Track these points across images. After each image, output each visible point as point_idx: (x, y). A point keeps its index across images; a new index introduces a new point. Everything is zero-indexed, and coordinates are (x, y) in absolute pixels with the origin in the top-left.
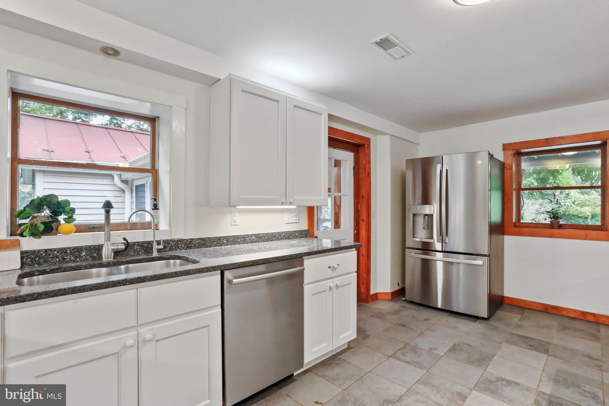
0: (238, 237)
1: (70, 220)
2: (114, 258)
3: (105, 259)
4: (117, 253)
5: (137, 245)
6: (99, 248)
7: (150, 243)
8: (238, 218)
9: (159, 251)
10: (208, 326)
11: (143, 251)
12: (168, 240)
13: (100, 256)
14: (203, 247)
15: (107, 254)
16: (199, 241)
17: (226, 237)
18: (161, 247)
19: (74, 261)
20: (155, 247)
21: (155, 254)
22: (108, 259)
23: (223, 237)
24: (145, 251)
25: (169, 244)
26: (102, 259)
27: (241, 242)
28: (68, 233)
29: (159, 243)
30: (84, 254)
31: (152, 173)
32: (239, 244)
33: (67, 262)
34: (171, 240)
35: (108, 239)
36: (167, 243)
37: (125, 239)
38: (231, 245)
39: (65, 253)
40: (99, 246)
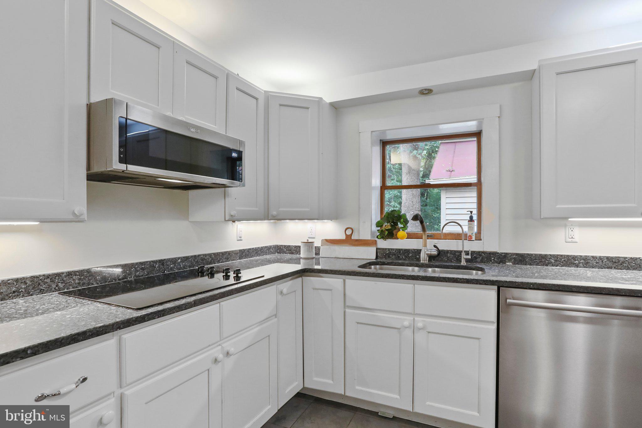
0: (574, 258)
1: (405, 228)
2: (429, 261)
3: (422, 261)
4: (431, 257)
5: (450, 253)
6: (419, 252)
7: (460, 252)
8: (578, 234)
9: (467, 260)
10: (479, 339)
11: (455, 259)
12: (479, 252)
13: (419, 259)
14: (521, 264)
15: (423, 258)
16: (515, 256)
17: (554, 255)
18: (469, 257)
19: (405, 260)
20: (464, 256)
21: (463, 263)
22: (424, 261)
23: (550, 255)
24: (457, 259)
25: (480, 255)
26: (420, 261)
27: (581, 265)
28: (402, 238)
29: (467, 253)
30: (411, 255)
31: (477, 186)
32: (577, 266)
33: (400, 259)
34: (483, 252)
35: (425, 245)
36: (479, 253)
37: (435, 246)
38: (562, 266)
39: (400, 252)
40: (418, 250)
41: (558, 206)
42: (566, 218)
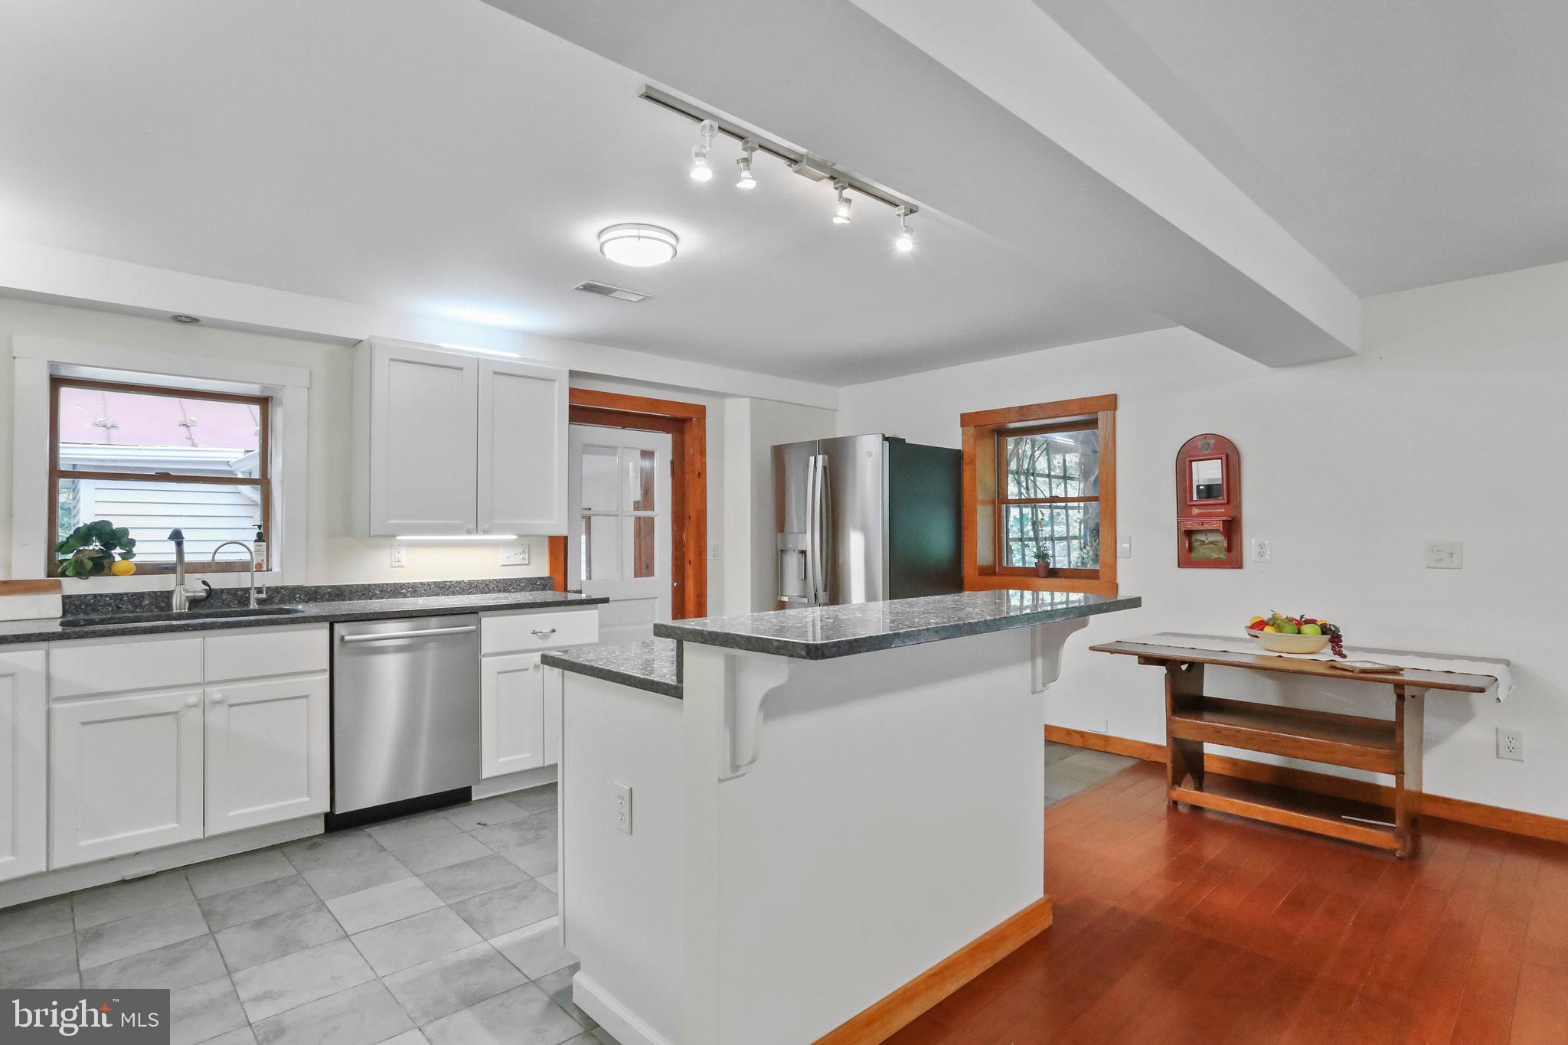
0: (402, 586)
1: (128, 555)
2: (189, 609)
3: (177, 609)
4: (194, 602)
5: (227, 593)
6: (168, 595)
7: (247, 590)
8: (405, 556)
9: (260, 602)
10: (306, 696)
11: (236, 602)
12: (277, 587)
13: (169, 606)
14: (339, 600)
15: (178, 603)
16: (329, 590)
17: (379, 584)
18: (263, 596)
19: (132, 612)
20: (254, 595)
21: (253, 605)
22: (180, 609)
23: (375, 585)
24: (239, 602)
25: (279, 593)
26: (173, 610)
27: (409, 594)
28: (125, 573)
29: (259, 591)
30: (147, 602)
31: (261, 485)
32: (405, 596)
33: (123, 613)
34: (283, 588)
35: (182, 583)
36: (276, 590)
37: (205, 583)
38: (389, 598)
39: (121, 600)
40: (168, 592)
41: (389, 522)
42: (393, 536)
